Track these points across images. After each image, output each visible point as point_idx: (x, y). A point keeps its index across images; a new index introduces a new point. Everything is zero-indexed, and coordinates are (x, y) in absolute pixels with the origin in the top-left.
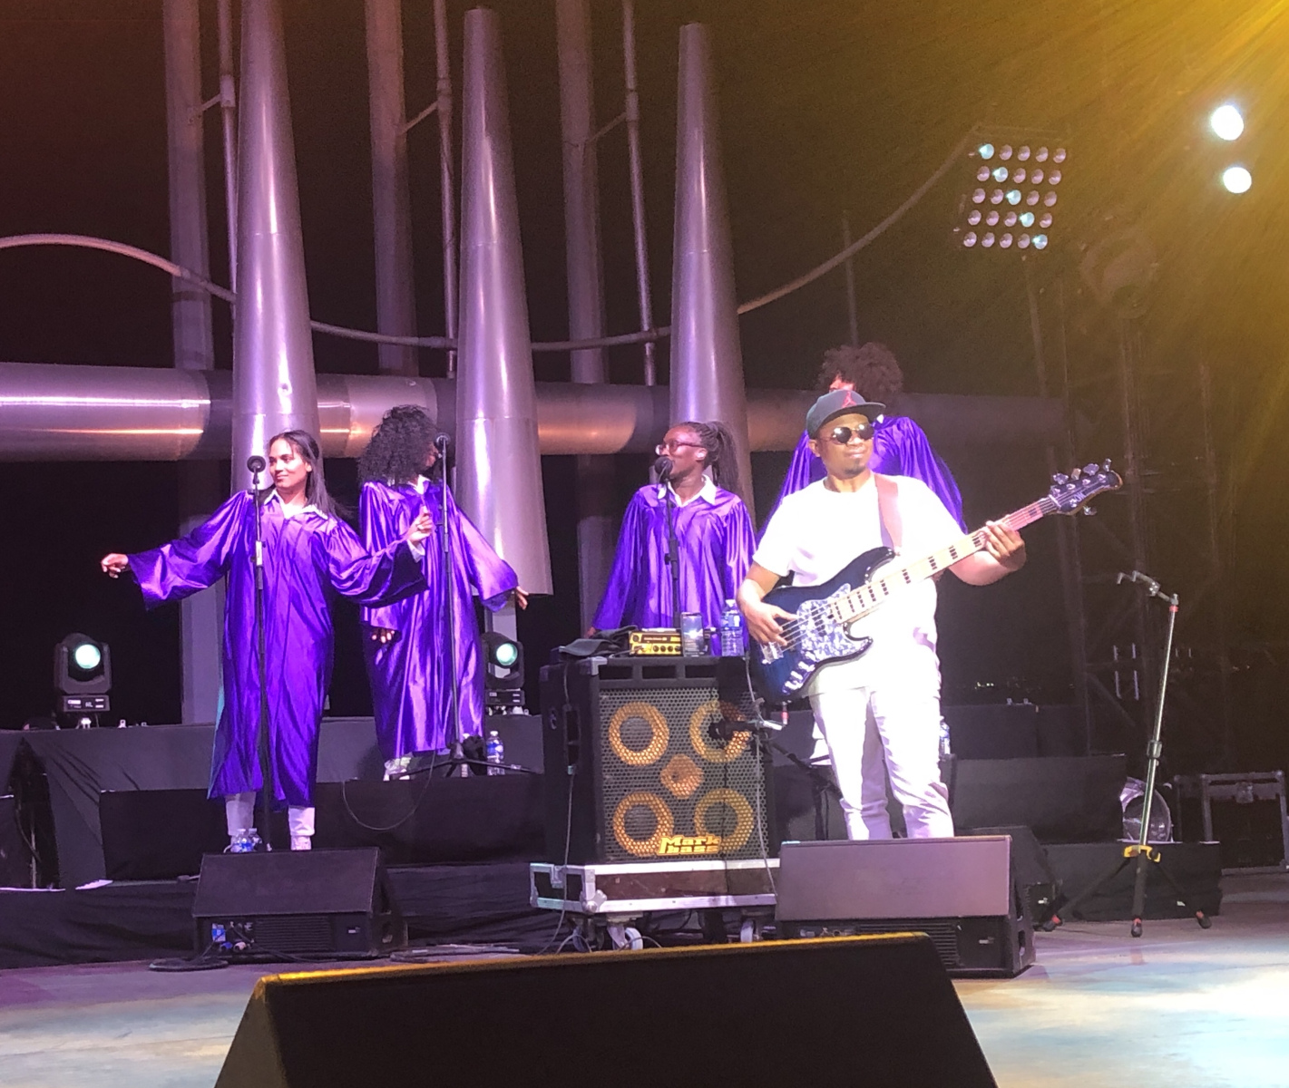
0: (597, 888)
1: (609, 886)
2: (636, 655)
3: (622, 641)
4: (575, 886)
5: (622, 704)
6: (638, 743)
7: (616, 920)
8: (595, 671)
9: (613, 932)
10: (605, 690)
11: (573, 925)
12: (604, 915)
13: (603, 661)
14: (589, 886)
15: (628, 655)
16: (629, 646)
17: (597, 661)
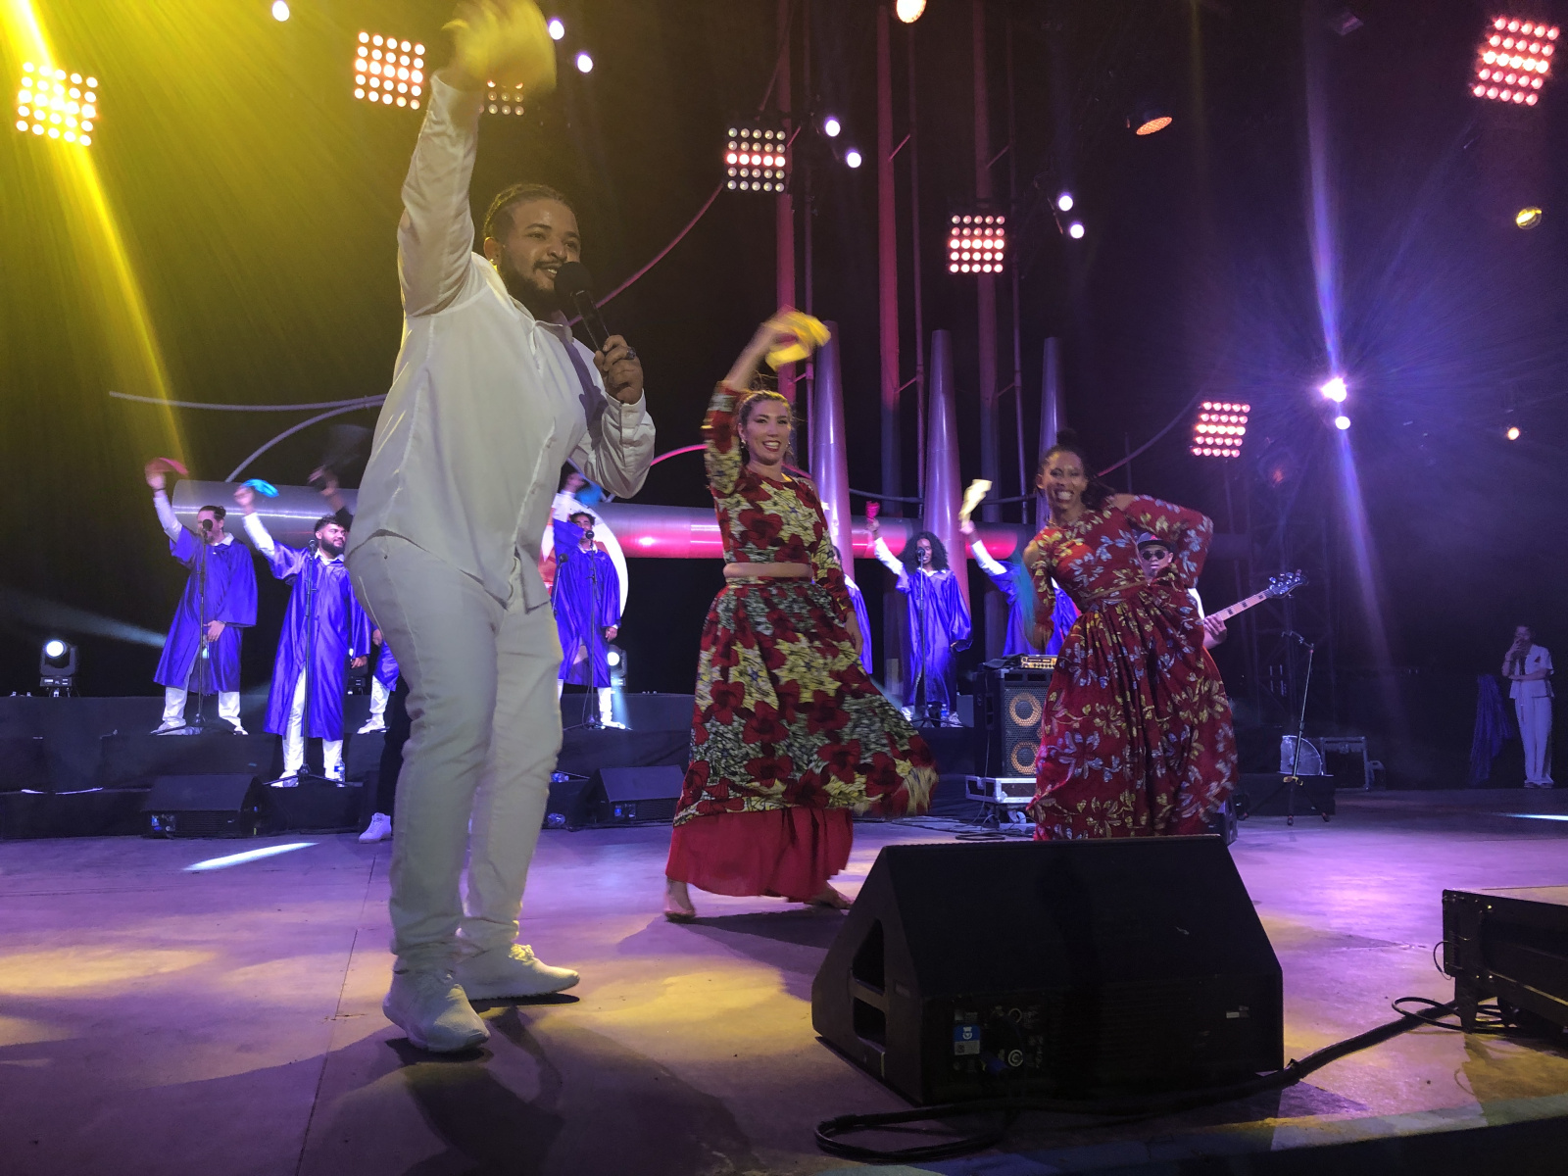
0: (1002, 790)
1: (1009, 790)
2: (1024, 668)
3: (1017, 661)
4: (991, 787)
5: (1017, 693)
6: (1024, 713)
7: (1013, 807)
8: (1003, 676)
9: (1010, 813)
10: (1008, 686)
11: (989, 809)
12: (1006, 804)
13: (1007, 671)
14: (998, 789)
15: (1020, 668)
16: (1021, 664)
17: (1004, 671)
